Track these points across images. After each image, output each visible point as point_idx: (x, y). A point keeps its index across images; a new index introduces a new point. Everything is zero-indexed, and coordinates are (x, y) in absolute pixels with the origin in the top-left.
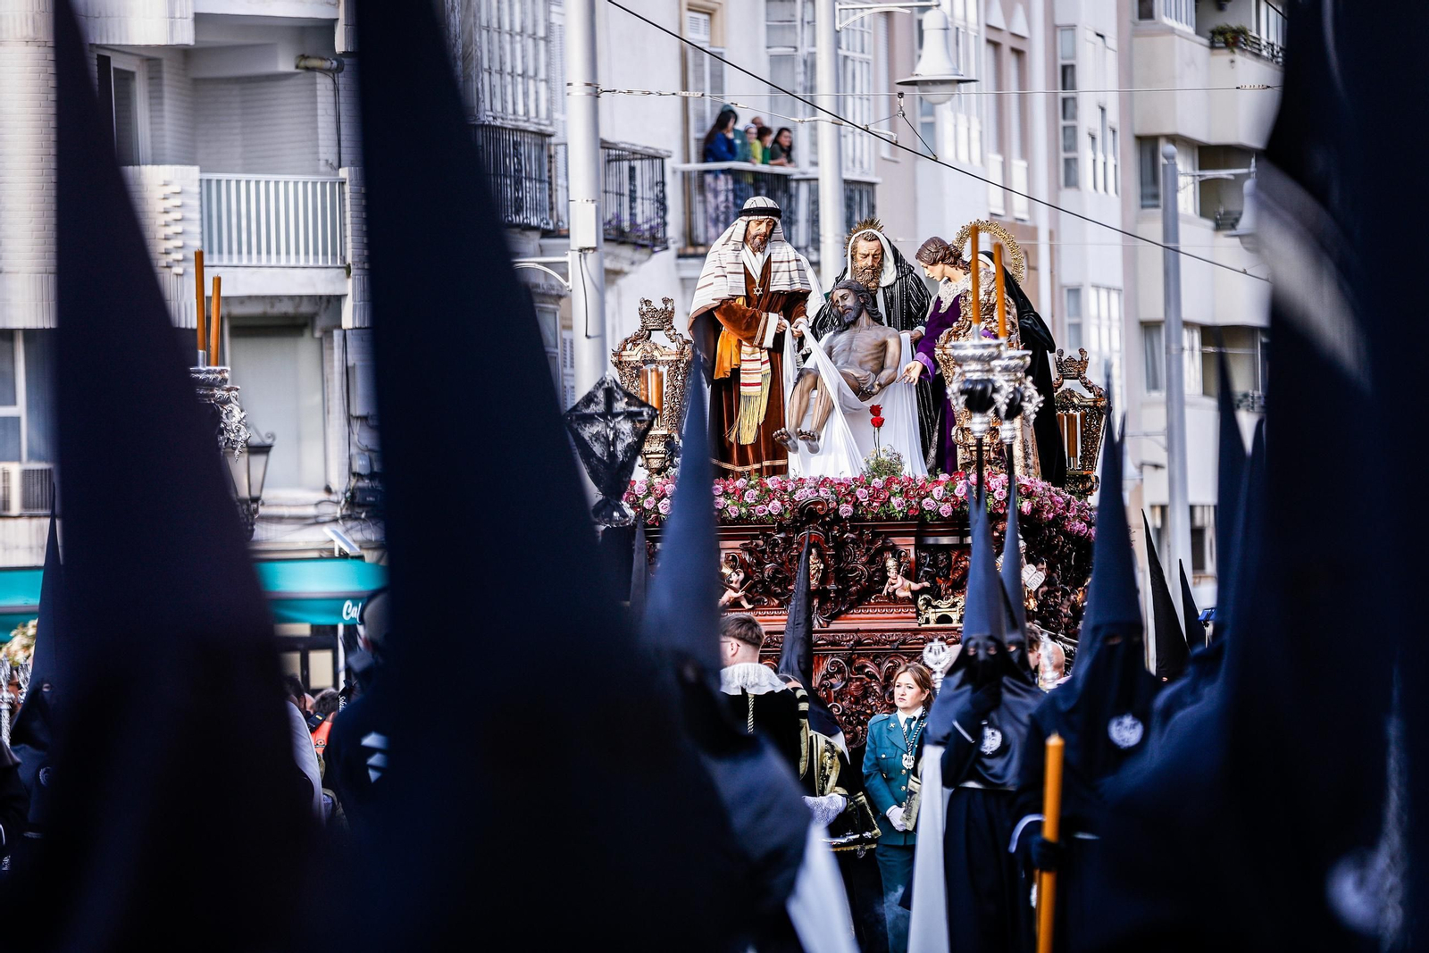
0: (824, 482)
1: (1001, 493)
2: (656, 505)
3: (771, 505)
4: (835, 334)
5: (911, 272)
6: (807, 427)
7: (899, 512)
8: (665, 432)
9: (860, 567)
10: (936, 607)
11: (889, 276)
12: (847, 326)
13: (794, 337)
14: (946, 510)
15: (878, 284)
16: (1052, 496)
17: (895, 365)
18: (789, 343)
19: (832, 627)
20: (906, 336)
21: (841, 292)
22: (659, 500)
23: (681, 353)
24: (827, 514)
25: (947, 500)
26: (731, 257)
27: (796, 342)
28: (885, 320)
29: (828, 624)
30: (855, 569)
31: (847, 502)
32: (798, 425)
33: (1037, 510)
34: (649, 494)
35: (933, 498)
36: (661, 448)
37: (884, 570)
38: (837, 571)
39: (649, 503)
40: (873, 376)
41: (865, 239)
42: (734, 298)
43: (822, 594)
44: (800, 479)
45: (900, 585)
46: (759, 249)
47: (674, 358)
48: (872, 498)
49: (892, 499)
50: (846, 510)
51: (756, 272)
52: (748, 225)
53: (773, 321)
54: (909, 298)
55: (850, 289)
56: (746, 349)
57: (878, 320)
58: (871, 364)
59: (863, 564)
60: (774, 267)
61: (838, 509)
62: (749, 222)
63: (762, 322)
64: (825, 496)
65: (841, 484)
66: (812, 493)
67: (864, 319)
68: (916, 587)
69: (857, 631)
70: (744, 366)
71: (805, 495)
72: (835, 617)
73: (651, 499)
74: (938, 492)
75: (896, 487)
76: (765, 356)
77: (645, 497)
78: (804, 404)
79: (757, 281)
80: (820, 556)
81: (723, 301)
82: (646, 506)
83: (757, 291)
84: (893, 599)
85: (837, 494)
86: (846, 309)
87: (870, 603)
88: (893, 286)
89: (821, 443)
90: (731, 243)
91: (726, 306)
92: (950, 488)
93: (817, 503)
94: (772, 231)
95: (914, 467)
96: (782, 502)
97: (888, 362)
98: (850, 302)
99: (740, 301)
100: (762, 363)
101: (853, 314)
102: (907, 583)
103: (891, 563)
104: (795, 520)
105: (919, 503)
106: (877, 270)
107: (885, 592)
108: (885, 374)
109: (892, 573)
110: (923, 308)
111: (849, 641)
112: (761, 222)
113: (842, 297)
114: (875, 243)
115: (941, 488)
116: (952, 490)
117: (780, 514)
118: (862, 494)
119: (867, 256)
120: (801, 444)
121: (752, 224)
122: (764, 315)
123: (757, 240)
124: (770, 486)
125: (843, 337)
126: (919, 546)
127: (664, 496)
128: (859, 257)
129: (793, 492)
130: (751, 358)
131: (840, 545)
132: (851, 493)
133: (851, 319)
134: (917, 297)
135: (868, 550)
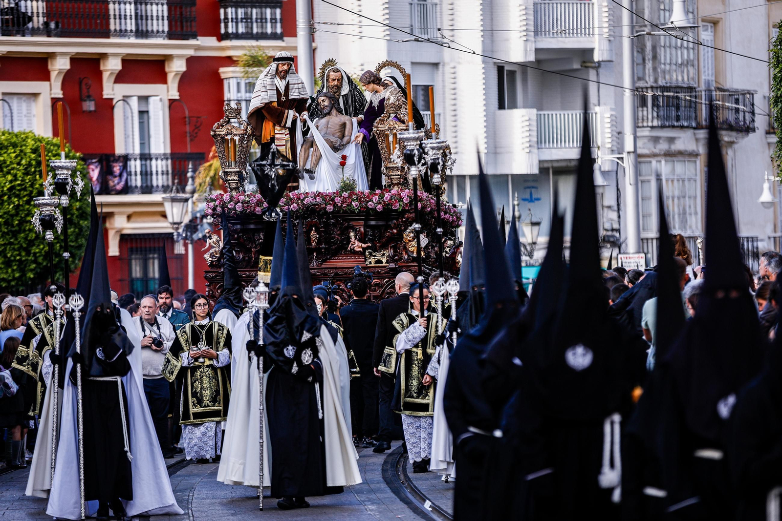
0: (319, 194)
1: (406, 199)
2: (235, 207)
3: (292, 206)
4: (319, 119)
5: (356, 87)
6: (308, 167)
7: (356, 209)
8: (238, 170)
9: (337, 236)
10: (375, 256)
11: (345, 90)
12: (325, 115)
13: (301, 122)
14: (379, 207)
15: (340, 93)
16: (429, 200)
17: (350, 134)
18: (299, 124)
19: (323, 266)
20: (355, 120)
21: (323, 98)
22: (236, 204)
23: (246, 130)
24: (320, 211)
25: (379, 203)
26: (268, 81)
27: (302, 124)
28: (344, 112)
29: (321, 264)
30: (335, 238)
31: (330, 204)
32: (304, 165)
33: (424, 207)
34: (231, 201)
35: (373, 202)
36: (236, 178)
37: (349, 238)
38: (325, 238)
39: (231, 205)
40: (339, 140)
41: (334, 71)
42: (272, 102)
43: (318, 250)
44: (307, 193)
45: (357, 246)
46: (283, 78)
47: (242, 132)
48: (343, 202)
49: (353, 203)
50: (330, 208)
51: (282, 89)
52: (278, 66)
53: (291, 113)
54: (355, 101)
55: (327, 97)
56: (277, 128)
57: (340, 112)
58: (339, 134)
59: (338, 235)
60: (291, 86)
61: (326, 208)
62: (278, 64)
63: (286, 114)
64: (320, 201)
65: (327, 195)
66: (313, 200)
67: (334, 112)
68: (364, 246)
69: (336, 268)
70: (277, 136)
71: (308, 200)
72: (325, 261)
73: (232, 203)
74: (375, 199)
75: (354, 197)
76: (287, 132)
77: (229, 202)
78: (306, 155)
79: (283, 94)
80: (317, 231)
81: (266, 104)
82: (229, 206)
83: (283, 99)
84: (353, 252)
85: (325, 199)
86: (325, 107)
87: (341, 254)
88: (347, 95)
89: (315, 175)
90: (269, 75)
91: (267, 106)
92: (381, 197)
93: (315, 205)
94: (289, 69)
95: (362, 185)
96: (298, 204)
97: (346, 133)
98: (326, 103)
99: (275, 104)
100: (286, 135)
101: (328, 109)
102: (360, 244)
103: (352, 234)
104: (304, 214)
105: (366, 205)
106: (339, 88)
107: (349, 249)
108: (346, 139)
109: (353, 239)
110: (362, 105)
111: (332, 273)
112: (284, 65)
113: (323, 101)
114: (340, 73)
115: (377, 197)
116: (382, 198)
117: (297, 211)
118: (338, 200)
119: (334, 80)
120: (306, 175)
121: (280, 65)
122: (286, 111)
123: (282, 73)
124: (292, 197)
125: (324, 120)
126: (366, 226)
127: (239, 202)
128: (330, 80)
129: (304, 199)
130: (280, 132)
131: (327, 225)
132: (332, 200)
133: (327, 112)
134: (359, 100)
135: (340, 228)
